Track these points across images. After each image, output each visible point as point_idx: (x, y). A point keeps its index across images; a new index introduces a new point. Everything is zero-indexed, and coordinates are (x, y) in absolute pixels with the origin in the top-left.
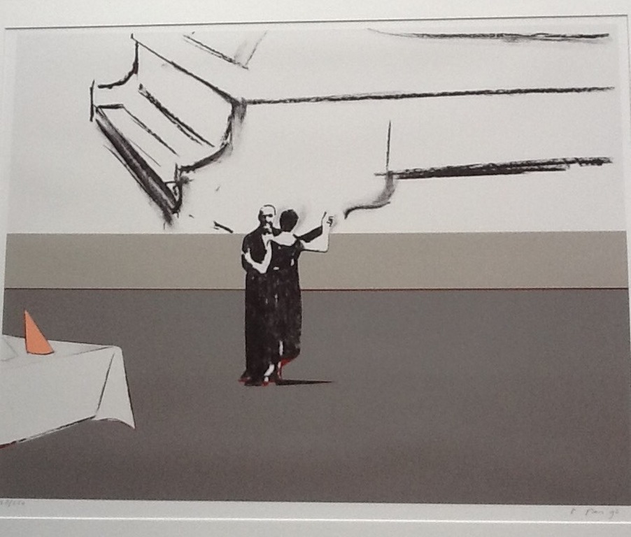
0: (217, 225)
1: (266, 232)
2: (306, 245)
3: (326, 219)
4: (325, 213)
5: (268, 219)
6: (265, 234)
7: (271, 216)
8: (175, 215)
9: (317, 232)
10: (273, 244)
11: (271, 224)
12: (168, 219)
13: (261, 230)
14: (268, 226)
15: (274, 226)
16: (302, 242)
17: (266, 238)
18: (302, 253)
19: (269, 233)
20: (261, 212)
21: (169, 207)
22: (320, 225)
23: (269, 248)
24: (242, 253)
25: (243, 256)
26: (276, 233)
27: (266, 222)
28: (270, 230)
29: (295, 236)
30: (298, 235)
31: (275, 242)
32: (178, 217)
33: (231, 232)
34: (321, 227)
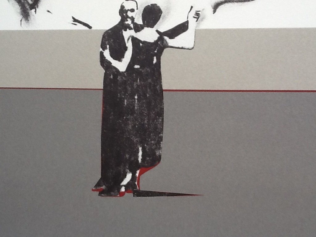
0: (75, 20)
1: (127, 27)
2: (171, 42)
3: (193, 13)
4: (192, 7)
5: (130, 14)
6: (126, 30)
7: (132, 10)
8: (33, 10)
9: (182, 28)
10: (135, 41)
11: (133, 19)
12: (26, 15)
13: (122, 26)
14: (129, 22)
15: (136, 21)
16: (166, 38)
17: (127, 34)
18: (166, 50)
19: (130, 29)
20: (122, 7)
21: (28, 3)
22: (186, 20)
23: (129, 45)
24: (101, 50)
25: (102, 54)
26: (138, 28)
27: (128, 17)
28: (132, 26)
29: (157, 31)
30: (162, 30)
31: (136, 39)
32: (35, 11)
33: (90, 27)
34: (187, 22)
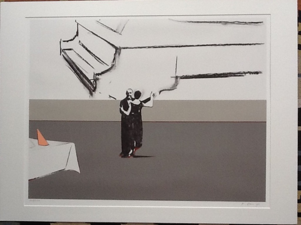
0: (110, 96)
1: (129, 99)
2: (144, 104)
3: (152, 94)
4: (152, 92)
5: (130, 94)
6: (128, 100)
7: (131, 93)
8: (94, 92)
9: (149, 99)
10: (132, 104)
11: (131, 96)
12: (91, 94)
13: (127, 99)
14: (130, 97)
15: (132, 97)
16: (143, 103)
17: (129, 102)
18: (143, 107)
19: (130, 100)
20: (127, 92)
21: (92, 90)
22: (149, 97)
23: (130, 105)
24: (120, 107)
25: (120, 109)
26: (133, 100)
27: (129, 95)
28: (131, 99)
29: (140, 101)
30: (141, 100)
31: (133, 103)
32: (95, 93)
33: (116, 99)
34: (150, 98)
